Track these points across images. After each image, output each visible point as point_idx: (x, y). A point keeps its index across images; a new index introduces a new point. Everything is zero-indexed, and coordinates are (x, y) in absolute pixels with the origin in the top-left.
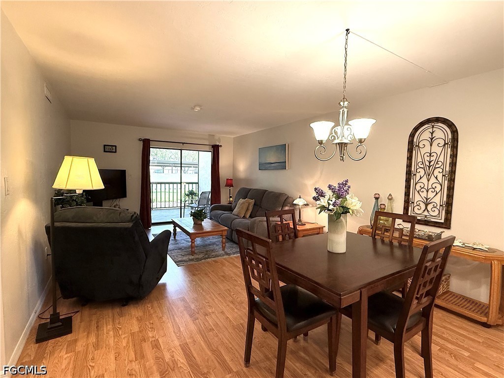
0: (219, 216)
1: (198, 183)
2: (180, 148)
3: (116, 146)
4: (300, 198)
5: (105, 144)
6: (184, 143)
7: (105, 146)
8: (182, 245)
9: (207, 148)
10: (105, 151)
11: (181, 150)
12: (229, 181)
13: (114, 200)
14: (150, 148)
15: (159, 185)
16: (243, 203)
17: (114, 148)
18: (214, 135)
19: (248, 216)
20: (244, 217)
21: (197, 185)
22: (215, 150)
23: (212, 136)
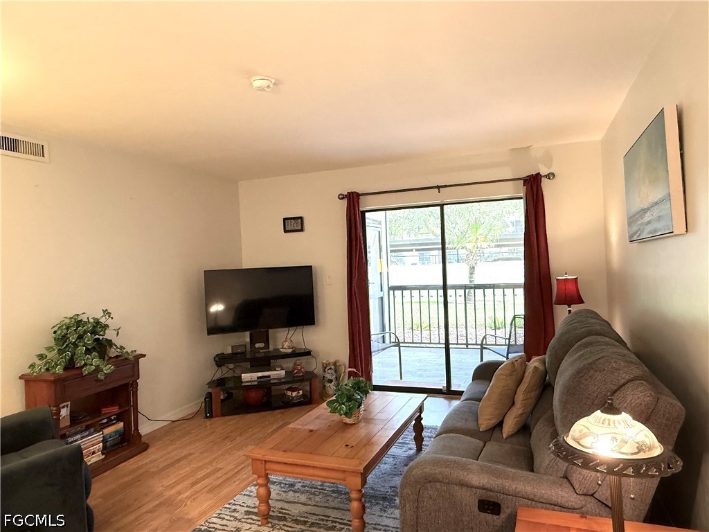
2: (439, 202)
3: (301, 218)
5: (285, 217)
6: (442, 187)
7: (284, 220)
9: (511, 189)
10: (286, 231)
11: (442, 206)
17: (299, 221)
22: (533, 189)
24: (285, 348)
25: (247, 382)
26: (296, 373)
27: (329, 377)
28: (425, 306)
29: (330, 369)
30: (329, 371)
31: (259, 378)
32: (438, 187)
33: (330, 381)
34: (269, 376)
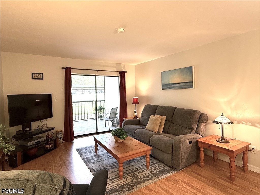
0: (134, 131)
1: (105, 101)
2: (94, 75)
3: (42, 74)
4: (222, 116)
5: (33, 73)
6: (98, 70)
7: (33, 74)
8: (105, 162)
9: (116, 74)
10: (33, 79)
11: (96, 76)
12: (135, 100)
13: (42, 121)
14: (71, 75)
15: (77, 103)
16: (156, 120)
17: (41, 75)
18: (120, 64)
19: (161, 131)
20: (158, 133)
21: (104, 102)
22: (122, 75)
23: (118, 64)
24: (45, 128)
25: (31, 146)
26: (50, 137)
27: (60, 137)
28: (80, 108)
29: (61, 133)
30: (60, 134)
31: (35, 143)
32: (97, 70)
33: (61, 138)
34: (40, 141)
